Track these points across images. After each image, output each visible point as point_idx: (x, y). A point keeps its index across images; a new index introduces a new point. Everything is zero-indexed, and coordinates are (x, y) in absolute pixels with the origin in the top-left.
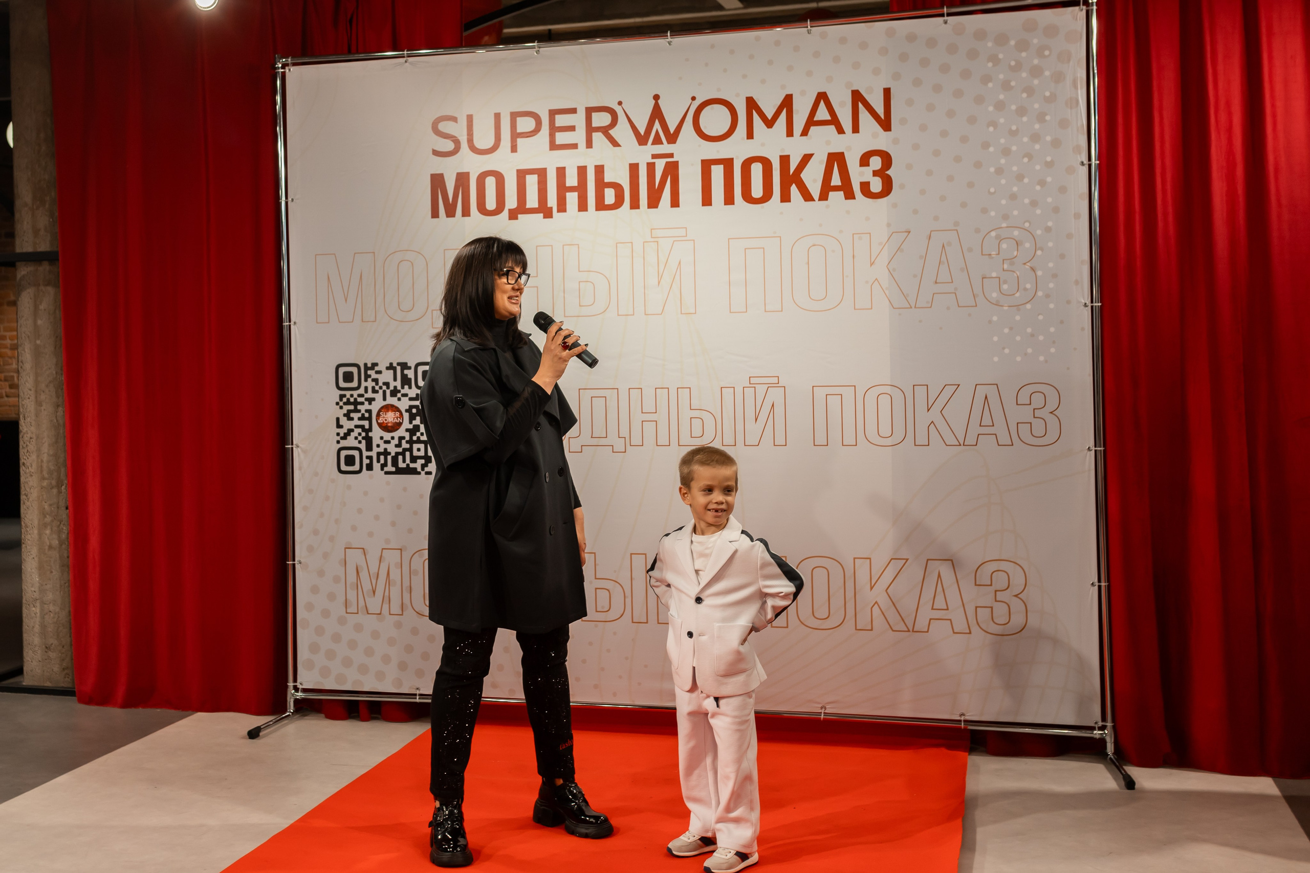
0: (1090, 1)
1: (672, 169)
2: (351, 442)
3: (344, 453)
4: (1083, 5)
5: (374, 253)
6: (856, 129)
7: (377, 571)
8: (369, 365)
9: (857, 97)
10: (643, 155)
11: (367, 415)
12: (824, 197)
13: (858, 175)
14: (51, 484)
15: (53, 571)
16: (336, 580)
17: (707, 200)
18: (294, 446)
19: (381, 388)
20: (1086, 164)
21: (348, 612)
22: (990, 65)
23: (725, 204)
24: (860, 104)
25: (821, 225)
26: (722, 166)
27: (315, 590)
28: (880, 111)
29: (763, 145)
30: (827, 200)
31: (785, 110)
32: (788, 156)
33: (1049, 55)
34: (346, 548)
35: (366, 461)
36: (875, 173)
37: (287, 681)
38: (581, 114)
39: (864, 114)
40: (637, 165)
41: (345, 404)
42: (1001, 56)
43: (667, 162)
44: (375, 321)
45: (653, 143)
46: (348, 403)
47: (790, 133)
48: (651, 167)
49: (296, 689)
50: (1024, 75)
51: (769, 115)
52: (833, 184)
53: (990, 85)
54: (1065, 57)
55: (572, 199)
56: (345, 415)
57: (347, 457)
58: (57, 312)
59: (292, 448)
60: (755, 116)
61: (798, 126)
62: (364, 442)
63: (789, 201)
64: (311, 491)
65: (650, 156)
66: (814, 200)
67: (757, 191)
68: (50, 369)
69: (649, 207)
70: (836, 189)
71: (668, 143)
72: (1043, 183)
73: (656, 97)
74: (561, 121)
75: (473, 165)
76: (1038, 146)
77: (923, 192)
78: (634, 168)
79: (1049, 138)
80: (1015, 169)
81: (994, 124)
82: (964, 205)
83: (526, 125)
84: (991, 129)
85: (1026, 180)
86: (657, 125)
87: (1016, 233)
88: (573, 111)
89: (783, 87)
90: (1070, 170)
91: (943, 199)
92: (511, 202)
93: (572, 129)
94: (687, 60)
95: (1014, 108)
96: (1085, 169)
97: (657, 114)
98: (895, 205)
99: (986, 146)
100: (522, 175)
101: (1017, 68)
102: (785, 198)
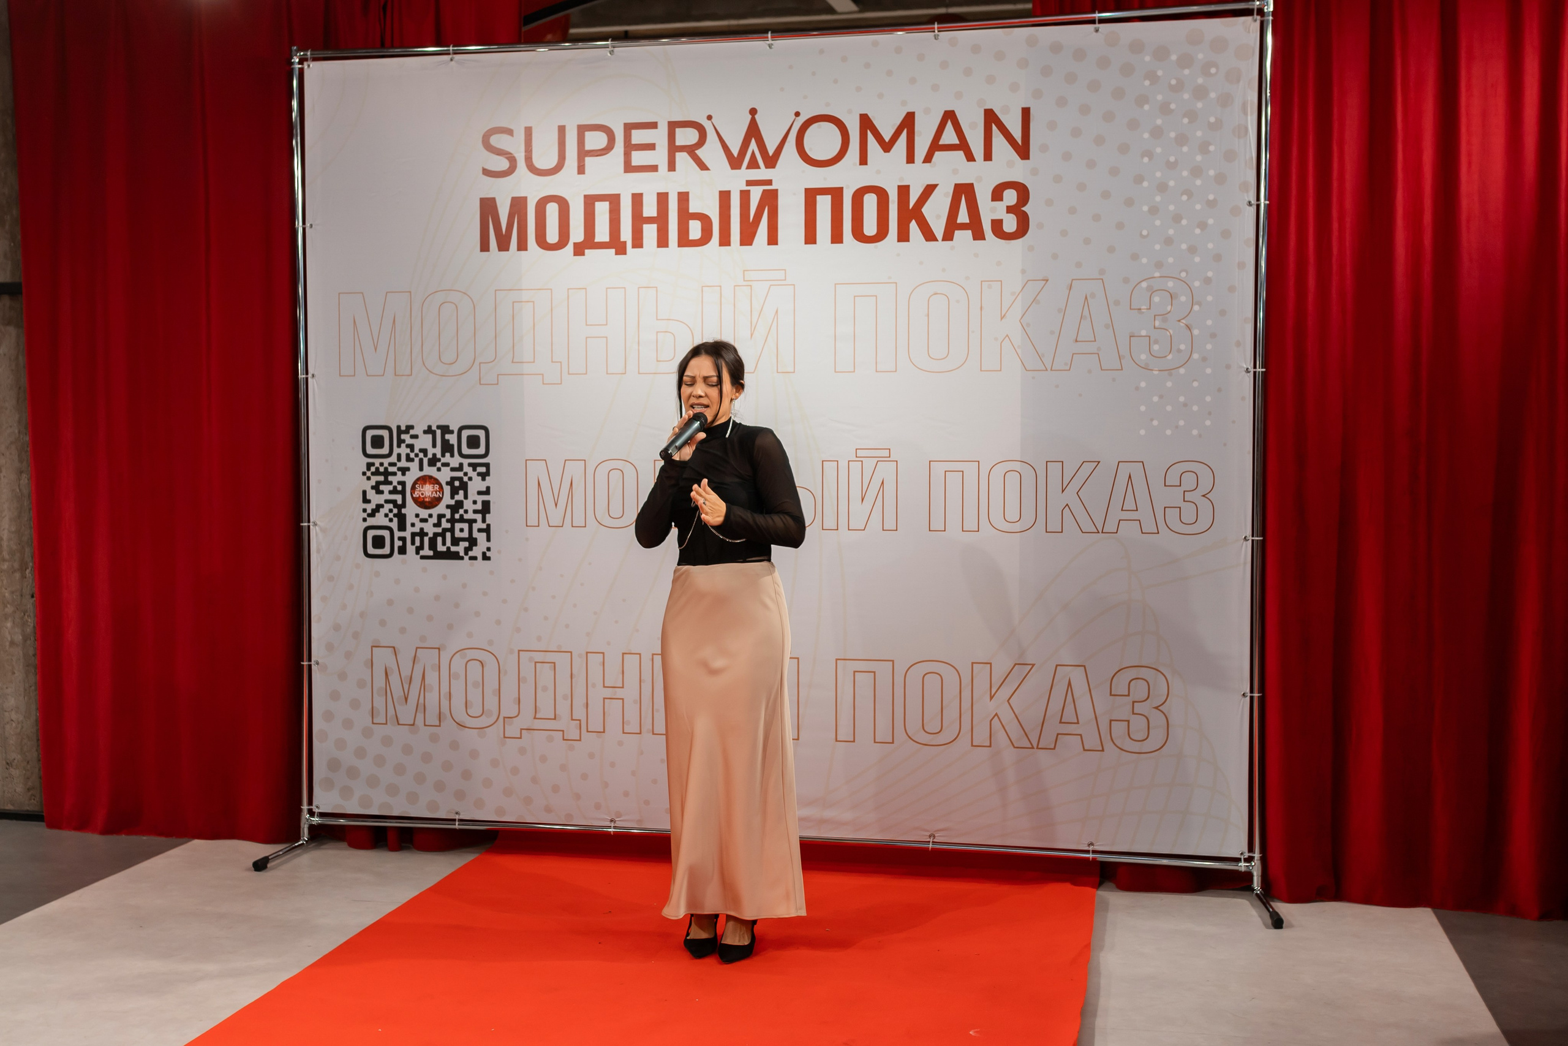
0: (1266, 10)
1: (770, 199)
2: (380, 519)
3: (371, 534)
4: (1257, 14)
5: (410, 292)
6: (988, 156)
7: (410, 674)
8: (403, 428)
9: (991, 118)
10: (736, 181)
11: (399, 488)
12: (948, 236)
13: (989, 210)
14: (13, 566)
15: (16, 672)
16: (361, 684)
17: (810, 237)
18: (311, 524)
19: (417, 455)
20: (1254, 204)
21: (375, 722)
22: (1147, 83)
23: (833, 242)
24: (994, 127)
25: (944, 270)
26: (830, 197)
27: (335, 696)
28: (1017, 135)
29: (878, 172)
30: (952, 240)
31: (905, 131)
32: (909, 186)
33: (1216, 73)
34: (372, 647)
35: (398, 543)
36: (1010, 209)
37: (300, 803)
38: (663, 130)
39: (998, 138)
40: (728, 192)
41: (373, 474)
42: (1160, 73)
43: (764, 190)
44: (411, 375)
45: (748, 167)
46: (377, 473)
47: (910, 159)
48: (745, 196)
49: (311, 813)
50: (1186, 96)
51: (887, 137)
52: (959, 221)
53: (1146, 107)
54: (1234, 76)
55: (650, 232)
56: (373, 488)
57: (375, 538)
58: (21, 358)
59: (309, 527)
60: (871, 137)
61: (921, 150)
62: (395, 520)
63: (908, 240)
64: (331, 578)
65: (745, 183)
66: (937, 241)
67: (870, 227)
68: (11, 427)
69: (741, 245)
70: (963, 227)
71: (766, 168)
72: (1203, 226)
73: (753, 112)
74: (638, 137)
75: (532, 188)
76: (1198, 182)
77: (1064, 233)
78: (725, 196)
79: (1212, 173)
80: (1172, 208)
81: (1149, 154)
82: (1111, 250)
83: (595, 141)
84: (1146, 160)
85: (1184, 222)
86: (753, 146)
87: (1170, 284)
88: (653, 125)
89: (904, 103)
90: (1236, 211)
91: (1087, 241)
92: (577, 234)
93: (651, 147)
94: (791, 67)
95: (1173, 135)
96: (1253, 209)
97: (753, 132)
98: (1031, 248)
99: (1139, 179)
100: (590, 202)
101: (1179, 87)
102: (903, 236)
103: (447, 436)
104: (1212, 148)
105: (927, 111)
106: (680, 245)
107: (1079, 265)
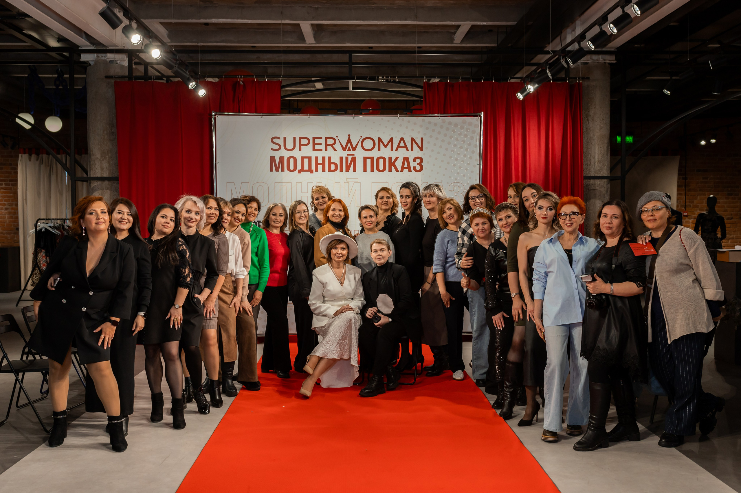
0: (482, 116)
1: (354, 159)
4: (479, 117)
5: (249, 183)
6: (412, 150)
9: (413, 140)
10: (344, 154)
12: (402, 171)
13: (413, 164)
17: (365, 170)
20: (479, 164)
22: (452, 133)
23: (371, 171)
24: (414, 142)
25: (401, 179)
26: (370, 159)
28: (420, 145)
29: (383, 153)
31: (390, 142)
32: (391, 157)
33: (469, 131)
36: (418, 164)
38: (324, 139)
39: (415, 145)
42: (456, 130)
43: (352, 157)
45: (348, 150)
47: (392, 150)
48: (347, 158)
50: (462, 136)
51: (386, 144)
52: (405, 166)
53: (452, 139)
54: (474, 132)
55: (320, 167)
60: (381, 144)
61: (395, 148)
65: (347, 155)
66: (399, 172)
67: (381, 168)
69: (346, 171)
70: (406, 168)
71: (353, 151)
72: (466, 170)
73: (349, 135)
74: (317, 141)
75: (286, 154)
76: (465, 158)
77: (432, 171)
78: (341, 158)
79: (469, 156)
80: (459, 165)
81: (453, 151)
82: (444, 175)
83: (304, 141)
84: (452, 152)
85: (462, 169)
86: (349, 145)
87: (459, 184)
88: (321, 138)
89: (390, 135)
90: (474, 166)
91: (438, 173)
92: (299, 167)
93: (320, 144)
94: (359, 124)
95: (459, 146)
96: (479, 166)
97: (349, 141)
98: (423, 174)
99: (451, 157)
100: (303, 158)
101: (460, 134)
102: (390, 170)
103: (260, 224)
104: (469, 150)
105: (396, 137)
106: (329, 171)
107: (436, 179)
